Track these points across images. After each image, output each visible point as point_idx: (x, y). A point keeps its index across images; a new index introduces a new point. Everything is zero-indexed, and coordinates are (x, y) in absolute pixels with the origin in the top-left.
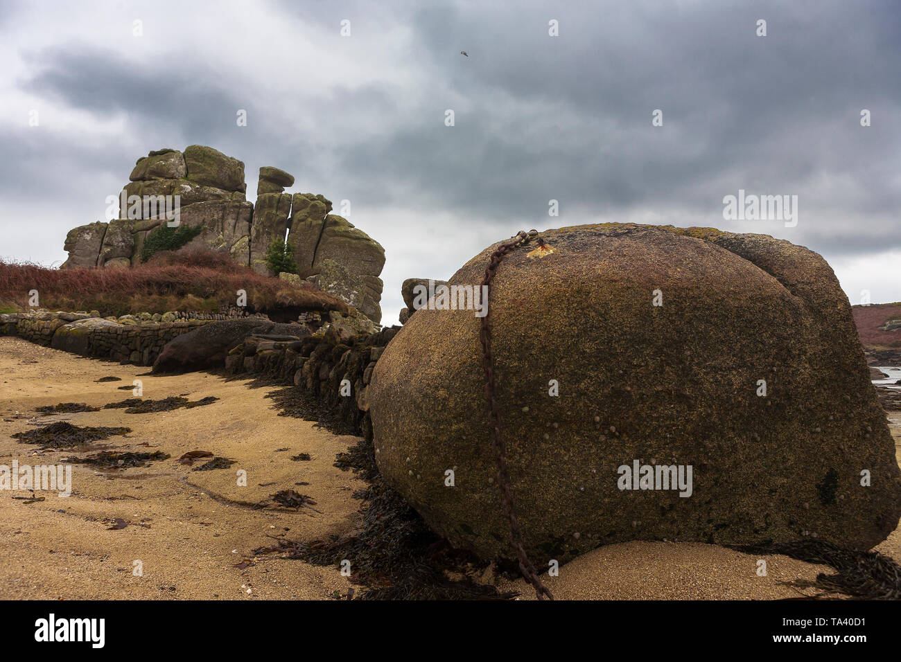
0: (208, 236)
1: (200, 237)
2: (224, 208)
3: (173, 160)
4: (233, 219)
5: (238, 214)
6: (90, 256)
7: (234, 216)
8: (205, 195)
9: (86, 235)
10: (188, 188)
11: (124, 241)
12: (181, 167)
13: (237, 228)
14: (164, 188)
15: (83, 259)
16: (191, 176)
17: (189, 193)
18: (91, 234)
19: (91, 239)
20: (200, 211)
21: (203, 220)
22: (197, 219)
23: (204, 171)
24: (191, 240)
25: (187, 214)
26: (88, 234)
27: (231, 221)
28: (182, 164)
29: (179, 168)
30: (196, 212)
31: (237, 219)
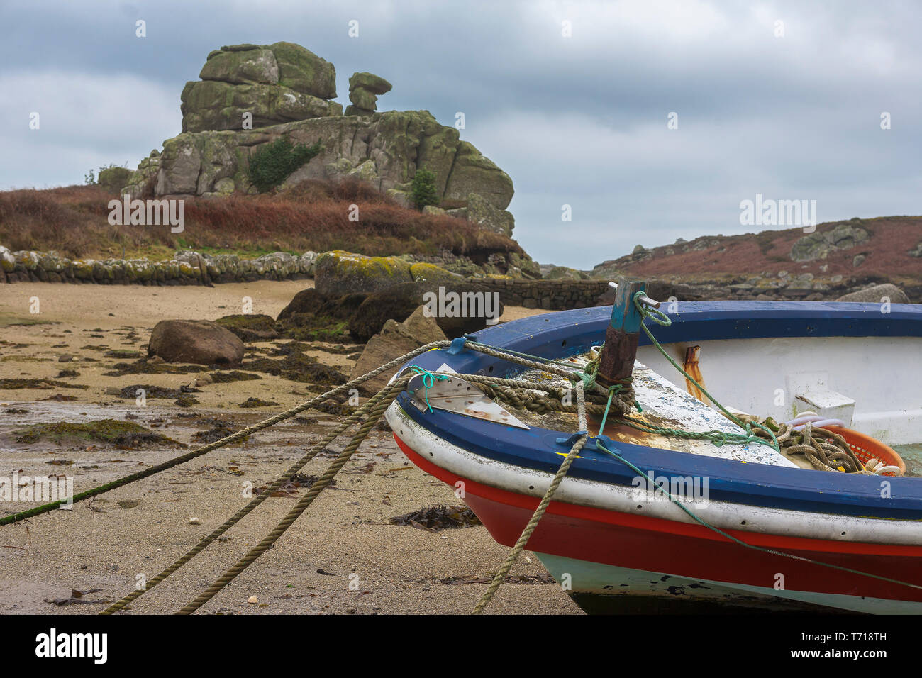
0: (326, 158)
1: (317, 159)
2: (341, 127)
3: (262, 59)
4: (350, 138)
5: (356, 133)
6: (189, 174)
7: (352, 135)
8: (313, 107)
9: (186, 150)
10: (293, 98)
11: (231, 160)
12: (273, 69)
13: (354, 148)
14: (264, 97)
15: (182, 178)
16: (286, 81)
17: (294, 104)
18: (191, 149)
19: (192, 155)
20: (316, 128)
21: (320, 139)
22: (313, 137)
23: (299, 75)
24: (308, 162)
25: (303, 131)
26: (188, 148)
27: (348, 141)
28: (274, 66)
29: (271, 71)
30: (312, 130)
31: (354, 139)
